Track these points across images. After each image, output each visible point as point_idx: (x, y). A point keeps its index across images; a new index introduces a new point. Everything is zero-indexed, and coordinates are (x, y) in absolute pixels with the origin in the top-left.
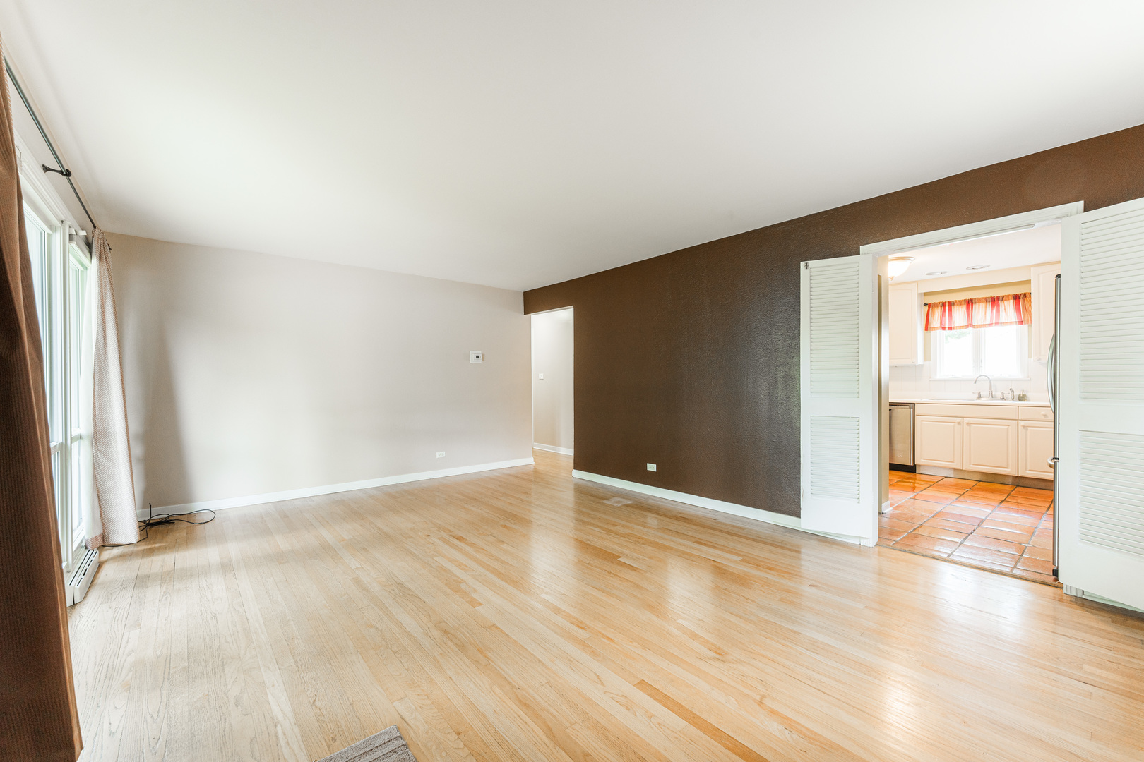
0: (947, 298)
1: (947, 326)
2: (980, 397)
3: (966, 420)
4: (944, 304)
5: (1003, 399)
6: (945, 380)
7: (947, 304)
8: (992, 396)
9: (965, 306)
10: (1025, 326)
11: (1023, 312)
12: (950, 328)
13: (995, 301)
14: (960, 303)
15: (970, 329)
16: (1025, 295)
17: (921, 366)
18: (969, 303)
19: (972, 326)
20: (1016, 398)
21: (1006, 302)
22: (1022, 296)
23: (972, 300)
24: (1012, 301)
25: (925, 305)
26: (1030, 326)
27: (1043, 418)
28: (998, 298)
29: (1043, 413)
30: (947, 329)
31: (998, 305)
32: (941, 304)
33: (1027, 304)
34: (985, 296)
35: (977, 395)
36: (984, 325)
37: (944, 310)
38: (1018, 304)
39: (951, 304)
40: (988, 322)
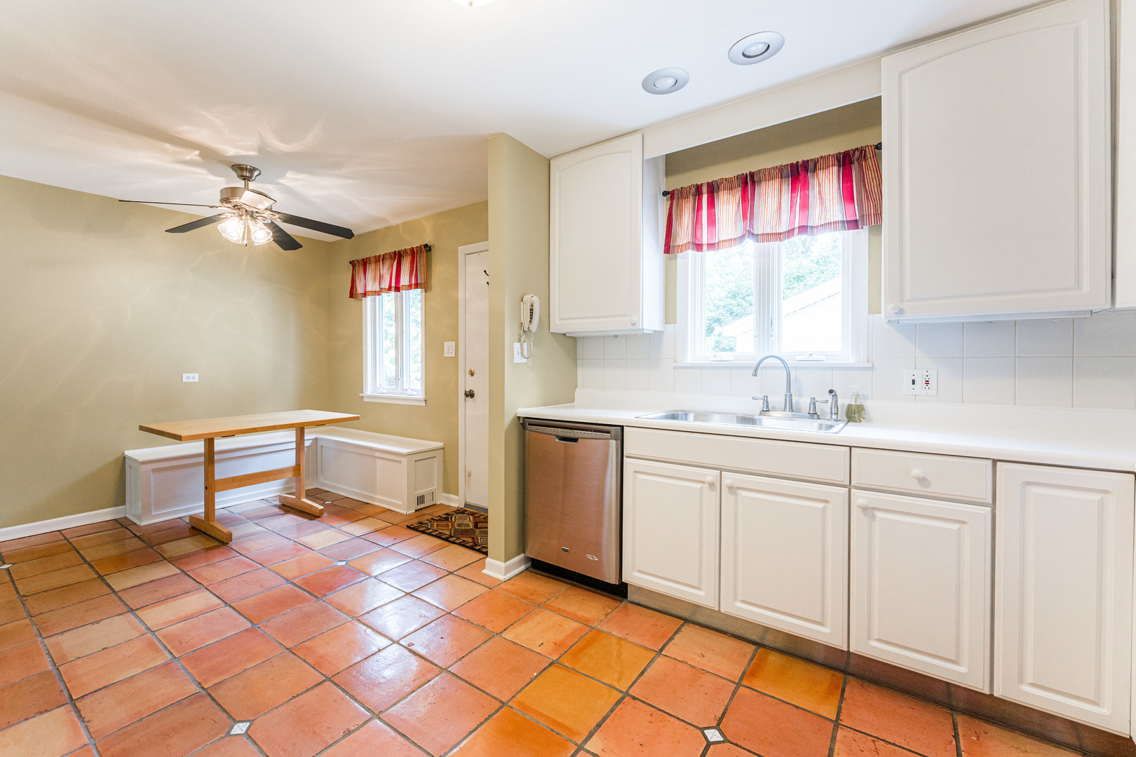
0: (704, 177)
1: (705, 241)
2: (766, 410)
3: (729, 478)
4: (698, 189)
5: (814, 415)
6: (701, 368)
7: (705, 189)
8: (790, 406)
9: (738, 194)
10: (863, 233)
11: (859, 194)
12: (711, 246)
13: (798, 175)
14: (729, 184)
15: (749, 243)
16: (862, 152)
17: (658, 334)
18: (748, 184)
19: (752, 234)
20: (842, 412)
21: (822, 174)
22: (857, 154)
23: (752, 175)
24: (835, 169)
25: (665, 194)
26: (876, 227)
27: (916, 487)
28: (806, 163)
29: (916, 472)
30: (705, 247)
31: (806, 186)
32: (693, 189)
33: (869, 175)
34: (778, 164)
35: (759, 405)
36: (778, 236)
37: (699, 208)
38: (846, 178)
39: (713, 189)
40: (784, 228)
